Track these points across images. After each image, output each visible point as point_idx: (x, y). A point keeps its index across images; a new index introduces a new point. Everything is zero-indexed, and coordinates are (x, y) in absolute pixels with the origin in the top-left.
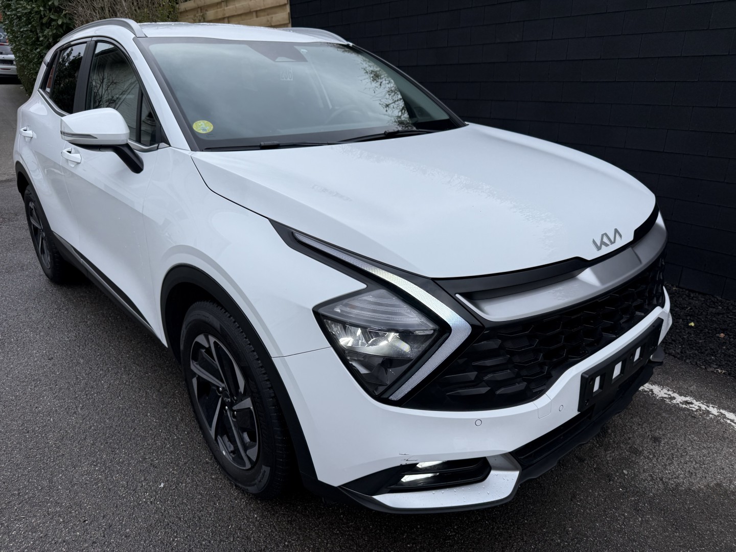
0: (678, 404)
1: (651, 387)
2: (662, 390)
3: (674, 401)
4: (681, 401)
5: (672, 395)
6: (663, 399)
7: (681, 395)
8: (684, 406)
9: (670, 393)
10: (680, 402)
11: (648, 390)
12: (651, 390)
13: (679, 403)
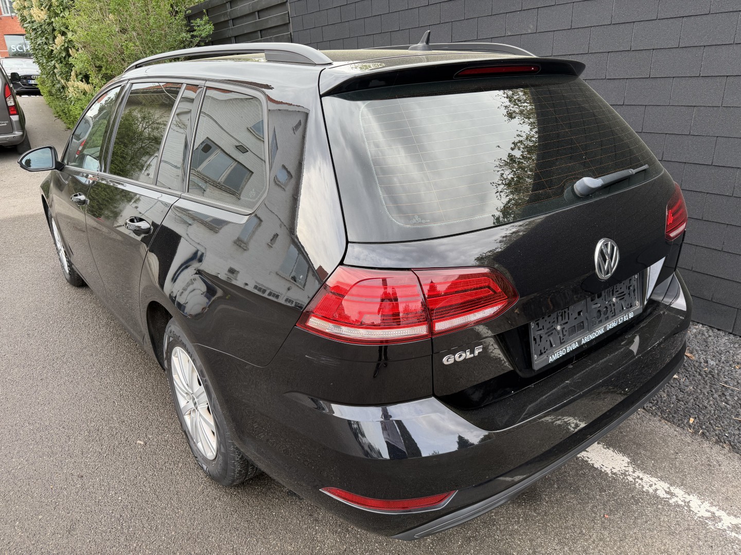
0: (724, 530)
1: (688, 498)
2: (702, 503)
3: (720, 525)
4: (730, 525)
5: (717, 514)
6: (702, 523)
7: (729, 514)
8: (734, 534)
9: (714, 509)
10: (729, 527)
11: (683, 503)
12: (688, 504)
13: (726, 528)
